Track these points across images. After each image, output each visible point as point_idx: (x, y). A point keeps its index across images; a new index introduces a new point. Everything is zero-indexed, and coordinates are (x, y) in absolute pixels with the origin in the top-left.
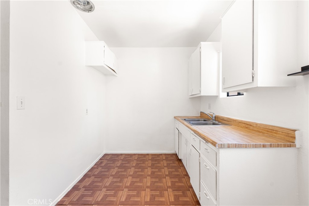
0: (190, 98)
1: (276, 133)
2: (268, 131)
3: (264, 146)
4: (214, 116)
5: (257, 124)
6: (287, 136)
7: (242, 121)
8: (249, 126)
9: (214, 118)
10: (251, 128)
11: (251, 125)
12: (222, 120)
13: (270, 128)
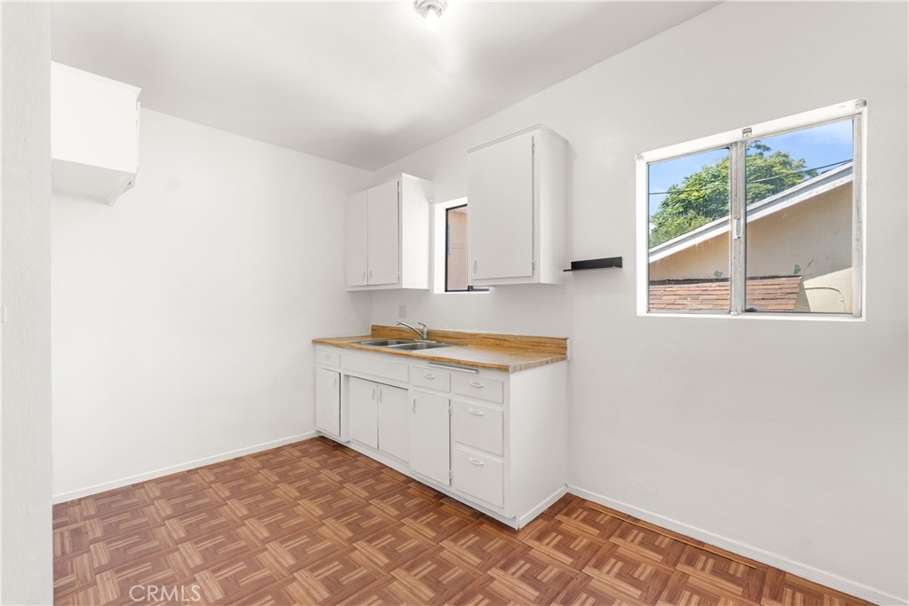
0: (350, 292)
1: (543, 346)
2: (533, 345)
3: (547, 363)
4: (426, 330)
5: (515, 337)
6: (558, 347)
7: (488, 335)
8: (502, 342)
9: (425, 336)
10: (507, 343)
11: (505, 340)
12: (442, 337)
13: (537, 340)
